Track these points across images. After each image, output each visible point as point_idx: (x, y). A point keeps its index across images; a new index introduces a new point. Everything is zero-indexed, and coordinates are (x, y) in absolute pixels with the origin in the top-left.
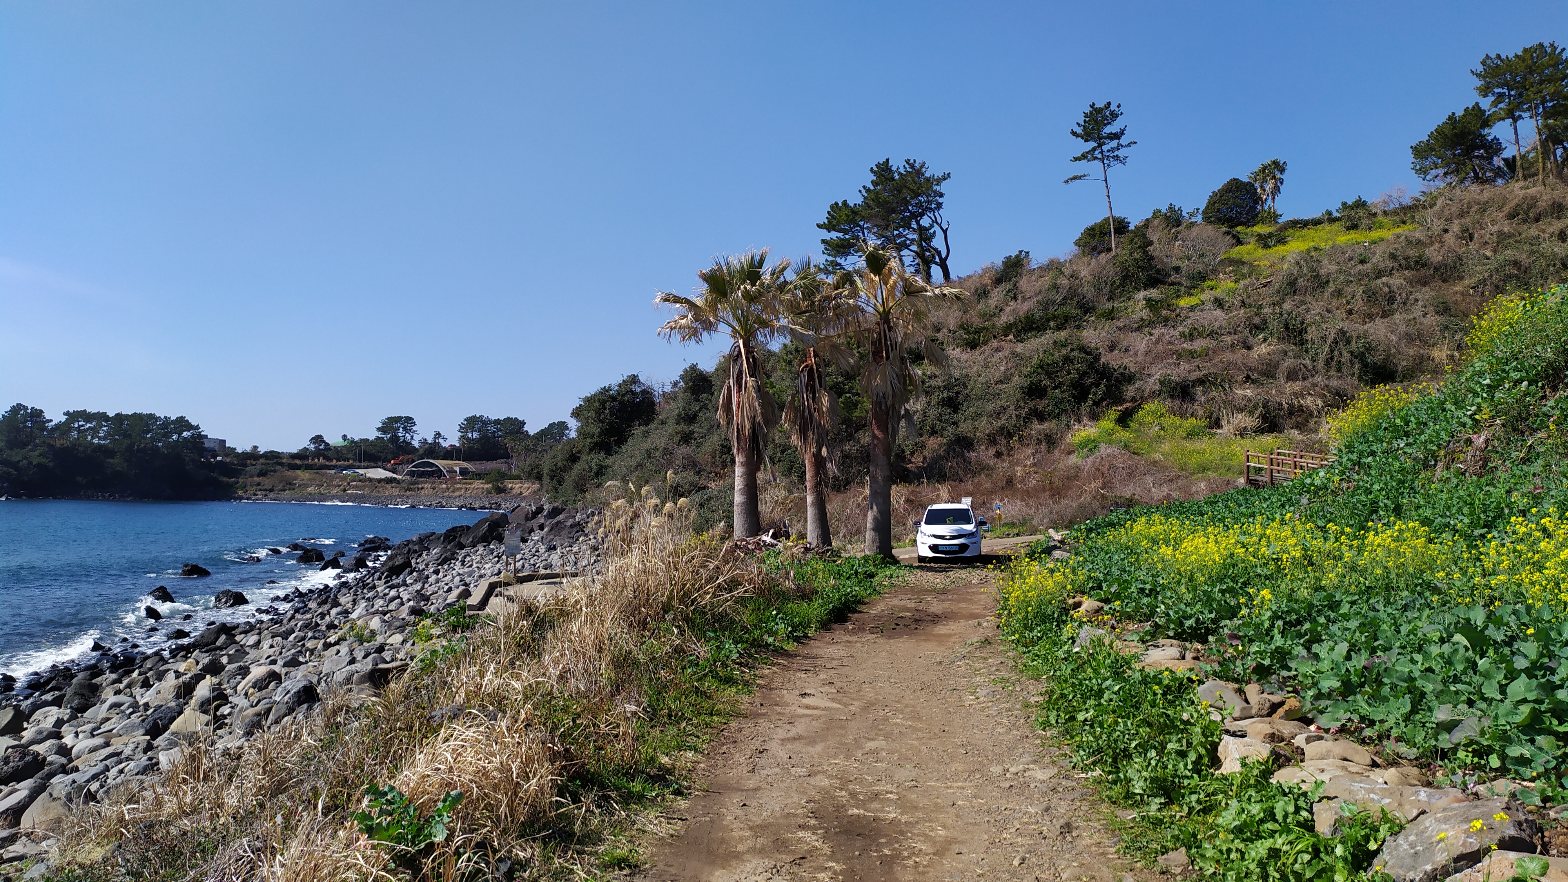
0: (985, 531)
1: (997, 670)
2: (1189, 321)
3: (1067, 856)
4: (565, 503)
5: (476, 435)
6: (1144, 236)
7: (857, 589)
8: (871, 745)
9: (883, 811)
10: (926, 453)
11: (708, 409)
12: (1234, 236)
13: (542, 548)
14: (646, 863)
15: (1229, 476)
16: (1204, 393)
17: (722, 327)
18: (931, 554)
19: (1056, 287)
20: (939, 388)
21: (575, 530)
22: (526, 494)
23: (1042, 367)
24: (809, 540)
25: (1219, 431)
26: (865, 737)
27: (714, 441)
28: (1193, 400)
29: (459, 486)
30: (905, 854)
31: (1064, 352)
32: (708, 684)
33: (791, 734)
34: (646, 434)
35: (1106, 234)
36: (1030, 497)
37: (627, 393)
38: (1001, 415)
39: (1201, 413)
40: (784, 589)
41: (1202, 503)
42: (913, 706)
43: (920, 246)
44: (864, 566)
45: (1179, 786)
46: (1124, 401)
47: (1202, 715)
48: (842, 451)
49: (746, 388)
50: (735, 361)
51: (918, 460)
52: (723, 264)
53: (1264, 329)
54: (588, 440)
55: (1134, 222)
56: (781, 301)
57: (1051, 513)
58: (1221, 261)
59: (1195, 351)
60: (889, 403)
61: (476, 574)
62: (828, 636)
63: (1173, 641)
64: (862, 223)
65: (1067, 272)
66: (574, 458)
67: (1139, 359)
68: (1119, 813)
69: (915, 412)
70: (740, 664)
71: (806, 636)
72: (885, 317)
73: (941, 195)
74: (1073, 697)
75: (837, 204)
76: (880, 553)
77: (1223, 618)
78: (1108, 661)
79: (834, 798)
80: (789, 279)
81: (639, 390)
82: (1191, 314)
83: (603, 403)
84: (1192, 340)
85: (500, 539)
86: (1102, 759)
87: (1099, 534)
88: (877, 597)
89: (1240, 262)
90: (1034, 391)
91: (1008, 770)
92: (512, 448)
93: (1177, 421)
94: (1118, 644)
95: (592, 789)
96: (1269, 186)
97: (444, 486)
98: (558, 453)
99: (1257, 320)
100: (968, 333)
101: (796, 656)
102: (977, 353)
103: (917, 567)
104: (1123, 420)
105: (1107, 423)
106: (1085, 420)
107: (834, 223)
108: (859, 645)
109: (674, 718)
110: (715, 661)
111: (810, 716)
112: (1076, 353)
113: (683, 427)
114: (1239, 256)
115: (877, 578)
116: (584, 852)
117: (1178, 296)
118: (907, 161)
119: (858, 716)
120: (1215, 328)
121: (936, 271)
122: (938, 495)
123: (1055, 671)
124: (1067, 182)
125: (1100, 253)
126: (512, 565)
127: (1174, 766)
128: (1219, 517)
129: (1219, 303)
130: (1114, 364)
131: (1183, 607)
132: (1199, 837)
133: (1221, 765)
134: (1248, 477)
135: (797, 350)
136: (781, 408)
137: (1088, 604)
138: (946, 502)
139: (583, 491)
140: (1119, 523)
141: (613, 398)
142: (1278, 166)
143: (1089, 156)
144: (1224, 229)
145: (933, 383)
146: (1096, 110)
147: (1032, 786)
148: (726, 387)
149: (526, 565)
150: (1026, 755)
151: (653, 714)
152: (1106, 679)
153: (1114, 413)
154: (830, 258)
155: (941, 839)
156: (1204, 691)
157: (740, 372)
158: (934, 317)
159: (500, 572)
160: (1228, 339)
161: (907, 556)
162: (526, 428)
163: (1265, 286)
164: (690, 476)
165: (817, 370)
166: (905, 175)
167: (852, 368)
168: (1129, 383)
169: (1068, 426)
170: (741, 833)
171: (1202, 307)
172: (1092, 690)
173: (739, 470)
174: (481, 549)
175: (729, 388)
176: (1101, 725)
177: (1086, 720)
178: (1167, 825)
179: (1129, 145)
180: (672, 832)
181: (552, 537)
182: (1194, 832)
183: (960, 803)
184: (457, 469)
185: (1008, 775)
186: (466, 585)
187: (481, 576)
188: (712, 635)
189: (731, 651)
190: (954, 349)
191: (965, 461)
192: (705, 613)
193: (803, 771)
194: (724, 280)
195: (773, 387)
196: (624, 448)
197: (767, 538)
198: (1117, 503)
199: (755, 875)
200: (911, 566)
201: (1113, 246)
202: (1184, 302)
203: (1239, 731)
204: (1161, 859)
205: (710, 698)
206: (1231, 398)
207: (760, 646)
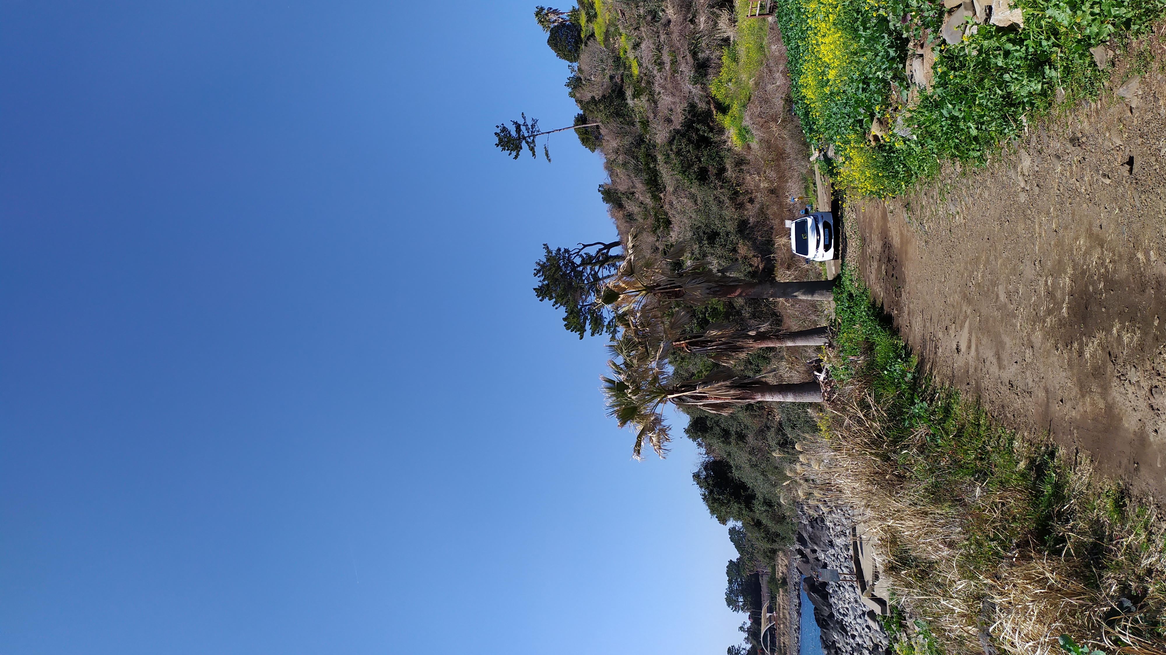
0: (812, 209)
1: (932, 197)
2: (650, 66)
3: (1100, 141)
4: (794, 532)
5: (741, 599)
6: (588, 103)
7: (863, 307)
8: (1003, 297)
9: (1064, 288)
10: (751, 255)
11: (718, 421)
12: (588, 39)
13: (831, 551)
14: (1119, 484)
15: (766, 28)
16: (703, 51)
17: (658, 410)
18: (832, 250)
19: (625, 164)
20: (700, 247)
21: (815, 525)
22: (786, 562)
23: (685, 171)
24: (823, 344)
25: (732, 39)
26: (996, 302)
27: (744, 417)
28: (708, 59)
29: (781, 615)
30: (1103, 270)
31: (673, 156)
32: (951, 425)
33: (995, 361)
34: (739, 468)
35: (586, 130)
36: (784, 176)
37: (706, 482)
38: (721, 200)
39: (718, 53)
40: (865, 364)
41: (789, 47)
42: (966, 263)
43: (595, 264)
44: (842, 302)
45: (1035, 55)
46: (709, 110)
47: (973, 41)
48: (750, 319)
49: (704, 393)
50: (684, 401)
51: (756, 261)
52: (612, 410)
53: (656, 12)
54: (744, 512)
55: (578, 110)
56: (639, 366)
57: (797, 159)
58: (605, 47)
59: (672, 60)
60: (714, 285)
61: (855, 605)
62: (904, 330)
63: (907, 64)
64: (579, 307)
65: (614, 157)
66: (758, 524)
67: (678, 100)
68: (1059, 100)
69: (719, 264)
70: (932, 400)
71: (905, 347)
72: (649, 289)
73: (559, 250)
74: (958, 139)
75: (565, 325)
76: (832, 290)
77: (888, 27)
78: (926, 113)
79: (1052, 328)
80: (622, 361)
81: (704, 473)
82: (644, 65)
83: (715, 500)
84: (664, 63)
85: (825, 584)
86: (1011, 115)
87: (814, 123)
88: (869, 291)
89: (607, 34)
90: (702, 176)
91: (1023, 188)
92: (750, 571)
93: (724, 70)
94: (910, 106)
95: (1051, 525)
96: (553, 17)
97: (782, 626)
98: (754, 535)
99: (649, 18)
100: (659, 227)
101: (922, 355)
102: (673, 219)
103: (843, 260)
104: (724, 109)
105: (726, 121)
106: (724, 137)
107: (579, 327)
108: (911, 306)
109: (983, 455)
110: (930, 420)
111: (977, 346)
112: (674, 147)
113: (733, 440)
114: (602, 34)
115: (853, 292)
116: (1110, 535)
117: (631, 75)
118: (535, 275)
119: (976, 307)
120: (655, 47)
121: (614, 252)
122: (784, 245)
123: (933, 153)
124: (550, 160)
125: (600, 134)
126: (846, 576)
127: (1017, 59)
128: (800, 34)
129: (636, 46)
130: (681, 119)
131: (878, 58)
132: (1079, 38)
133: (1015, 23)
134: (767, 14)
135: (674, 353)
136: (717, 365)
137: (875, 129)
138: (790, 239)
139: (784, 518)
140: (805, 108)
141: (711, 492)
142: (539, 12)
143: (532, 145)
144: (583, 46)
145: (697, 252)
146: (500, 143)
147: (1037, 169)
148: (704, 408)
149: (846, 564)
150: (1009, 174)
151: (982, 474)
152: (942, 114)
153: (718, 117)
154: (605, 329)
155: (1088, 241)
156: (951, 39)
157: (692, 397)
158: (648, 254)
159: (852, 586)
160: (663, 37)
161: (833, 268)
162: (735, 560)
163: (624, 14)
164: (771, 434)
165: (689, 339)
166: (545, 276)
167: (688, 312)
168: (695, 107)
169: (729, 150)
170: (1088, 404)
171: (639, 58)
172: (951, 125)
173: (768, 398)
174: (833, 600)
175: (704, 405)
176: (982, 116)
177: (977, 128)
178: (1070, 63)
179: (524, 118)
180: (1088, 461)
181: (822, 543)
182: (1076, 42)
183: (1054, 226)
184: (768, 615)
185: (1028, 188)
186: (864, 614)
187: (856, 601)
188: (907, 422)
189: (921, 408)
190: (671, 237)
191: (756, 226)
192: (888, 428)
193: (1029, 353)
194: (624, 409)
195: (701, 372)
196: (750, 485)
197: (822, 377)
198: (789, 111)
199: (1127, 394)
200: (842, 265)
201: (595, 124)
202: (635, 71)
203: (986, 11)
204: (1101, 67)
205: (963, 426)
206: (706, 32)
207: (915, 384)
